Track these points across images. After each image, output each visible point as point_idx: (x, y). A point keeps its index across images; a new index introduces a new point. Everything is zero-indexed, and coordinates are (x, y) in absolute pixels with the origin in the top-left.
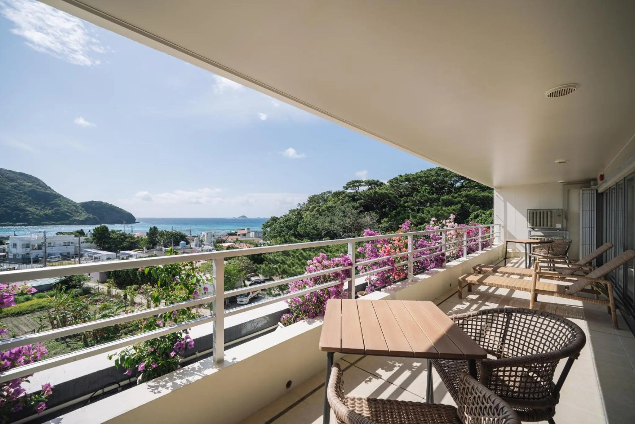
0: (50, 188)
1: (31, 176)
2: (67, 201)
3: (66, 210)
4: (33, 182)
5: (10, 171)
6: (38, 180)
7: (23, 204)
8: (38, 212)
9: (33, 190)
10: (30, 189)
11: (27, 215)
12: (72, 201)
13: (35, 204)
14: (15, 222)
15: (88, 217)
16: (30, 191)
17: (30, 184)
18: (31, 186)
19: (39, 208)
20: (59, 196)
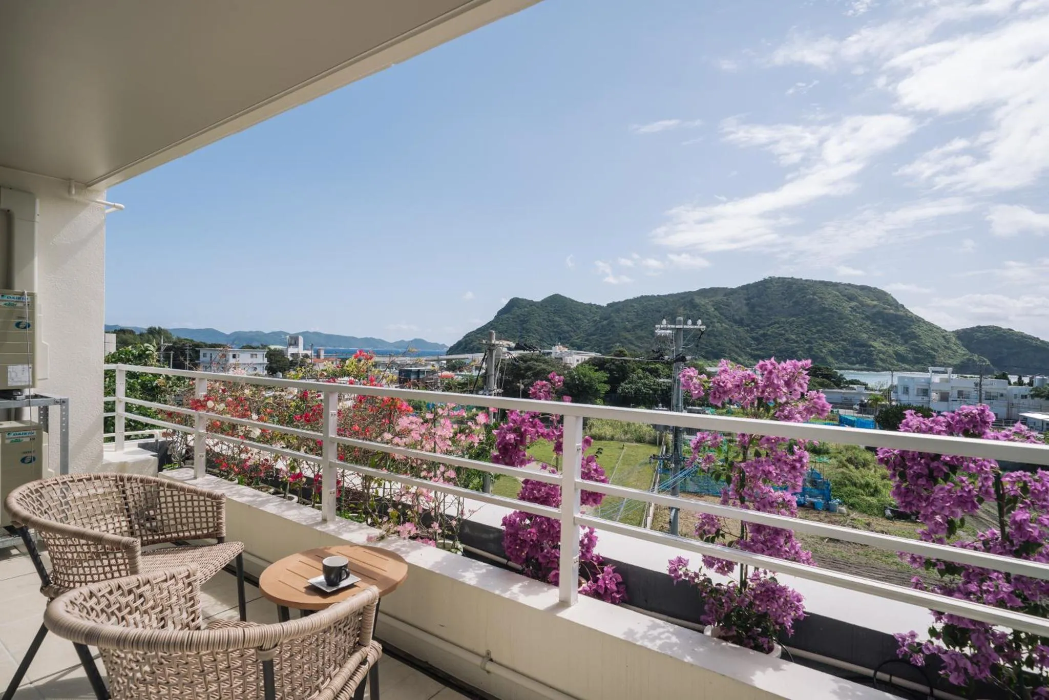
0: (902, 306)
1: (875, 288)
2: (931, 327)
3: (929, 344)
4: (878, 300)
5: (849, 285)
6: (885, 294)
7: (865, 336)
8: (885, 349)
9: (879, 313)
10: (875, 310)
11: (870, 354)
12: (939, 328)
13: (883, 335)
14: (853, 363)
15: (969, 360)
16: (875, 314)
17: (875, 303)
18: (875, 306)
19: (887, 342)
20: (918, 320)
